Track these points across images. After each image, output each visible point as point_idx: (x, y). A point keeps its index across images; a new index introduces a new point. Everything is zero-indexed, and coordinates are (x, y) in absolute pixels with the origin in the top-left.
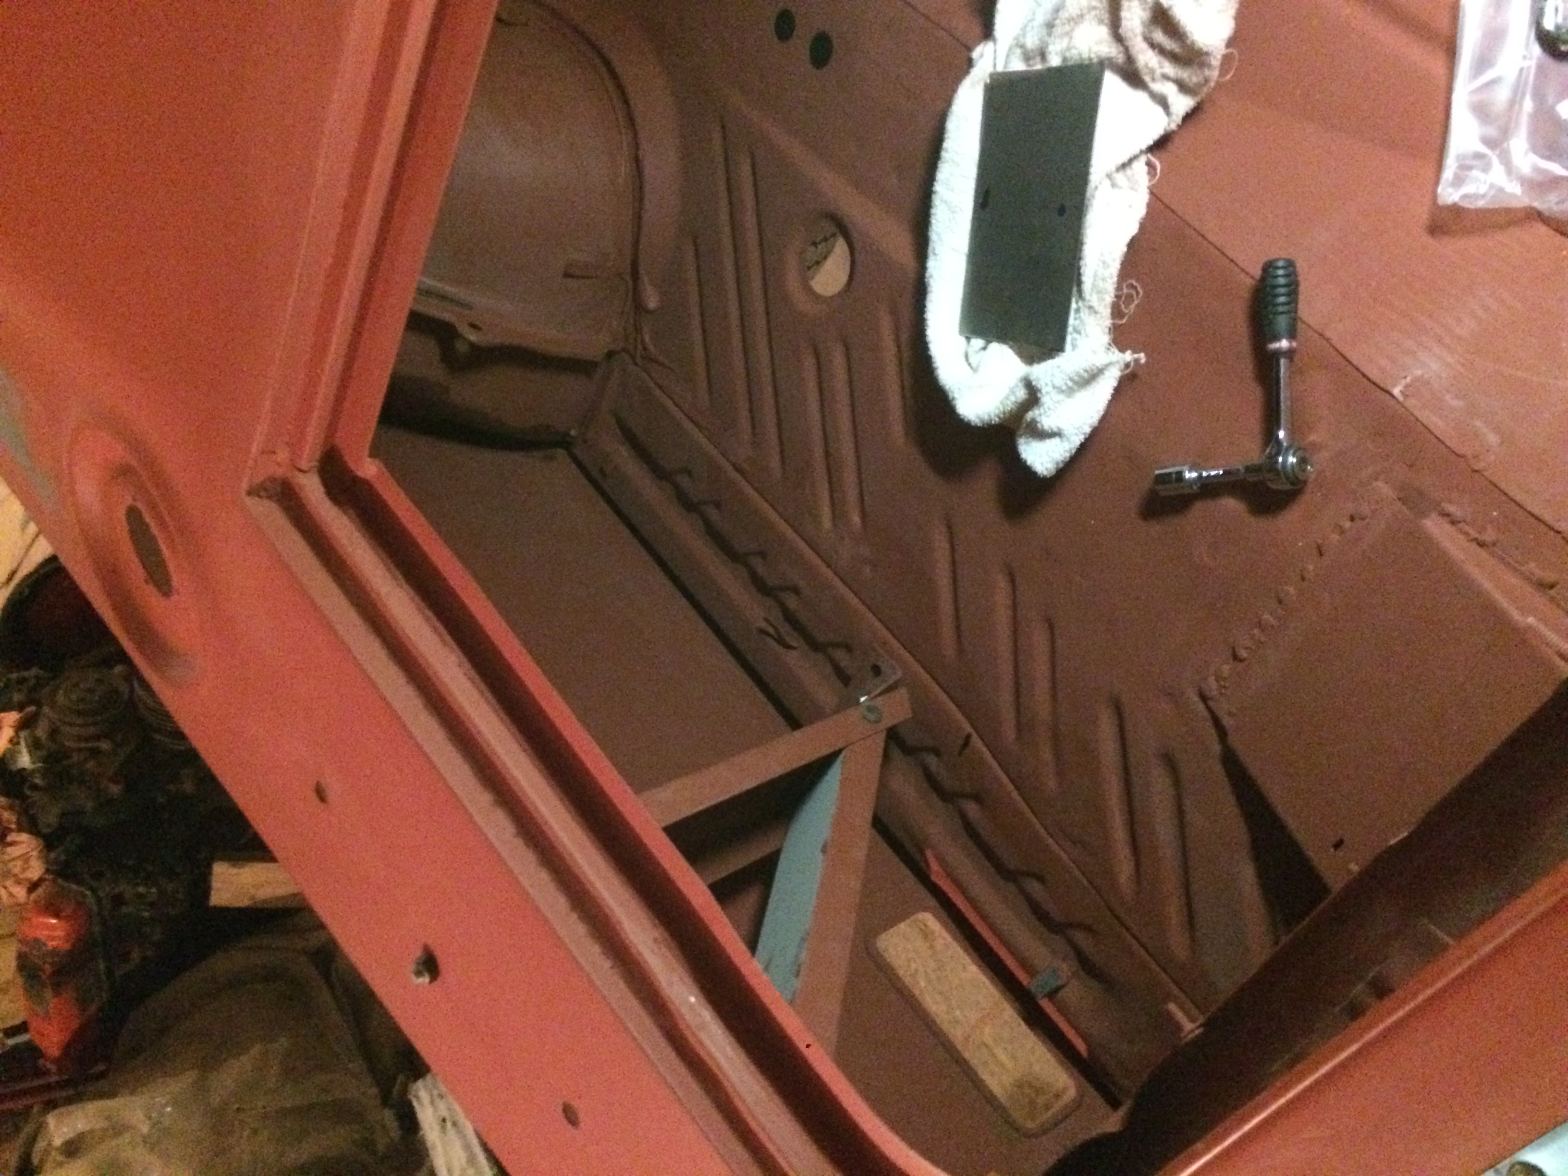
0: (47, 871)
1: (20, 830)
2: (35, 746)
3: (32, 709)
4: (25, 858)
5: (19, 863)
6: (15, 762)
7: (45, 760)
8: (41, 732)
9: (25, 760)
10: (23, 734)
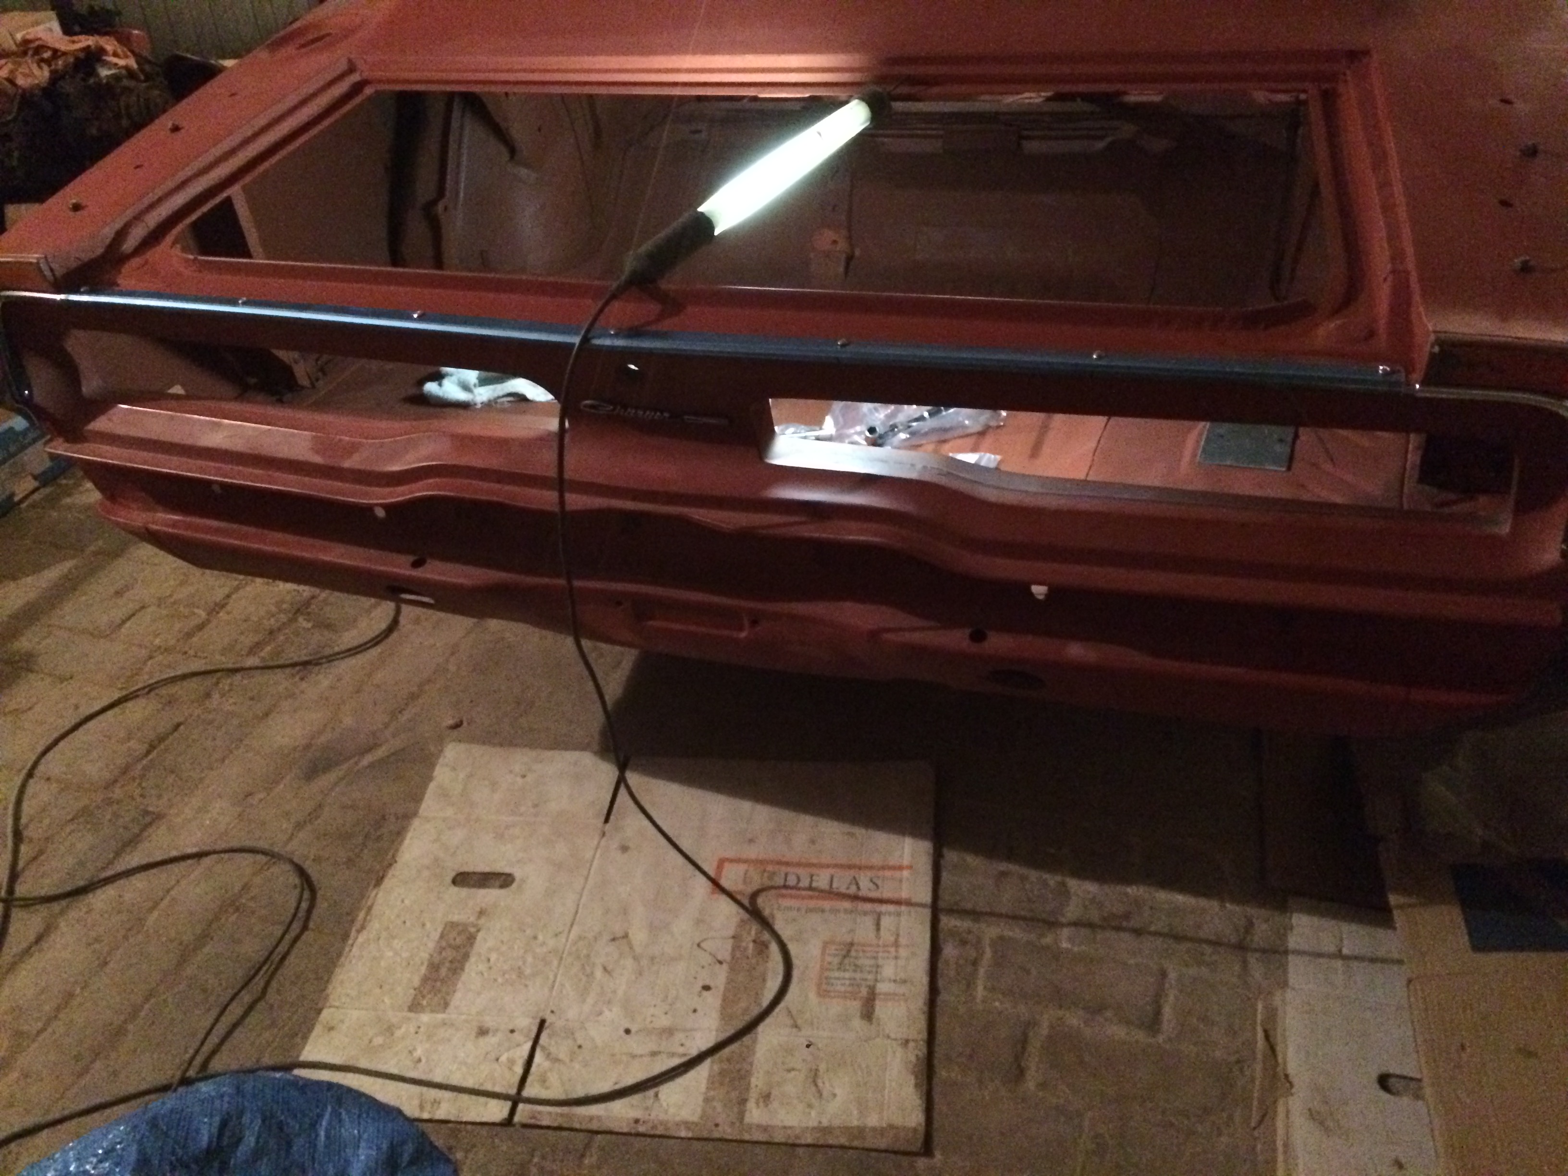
0: (24, 90)
1: (51, 72)
2: (117, 78)
3: (142, 77)
4: (31, 75)
5: (27, 71)
6: (102, 66)
7: (107, 83)
8: (126, 82)
9: (104, 72)
10: (124, 72)
